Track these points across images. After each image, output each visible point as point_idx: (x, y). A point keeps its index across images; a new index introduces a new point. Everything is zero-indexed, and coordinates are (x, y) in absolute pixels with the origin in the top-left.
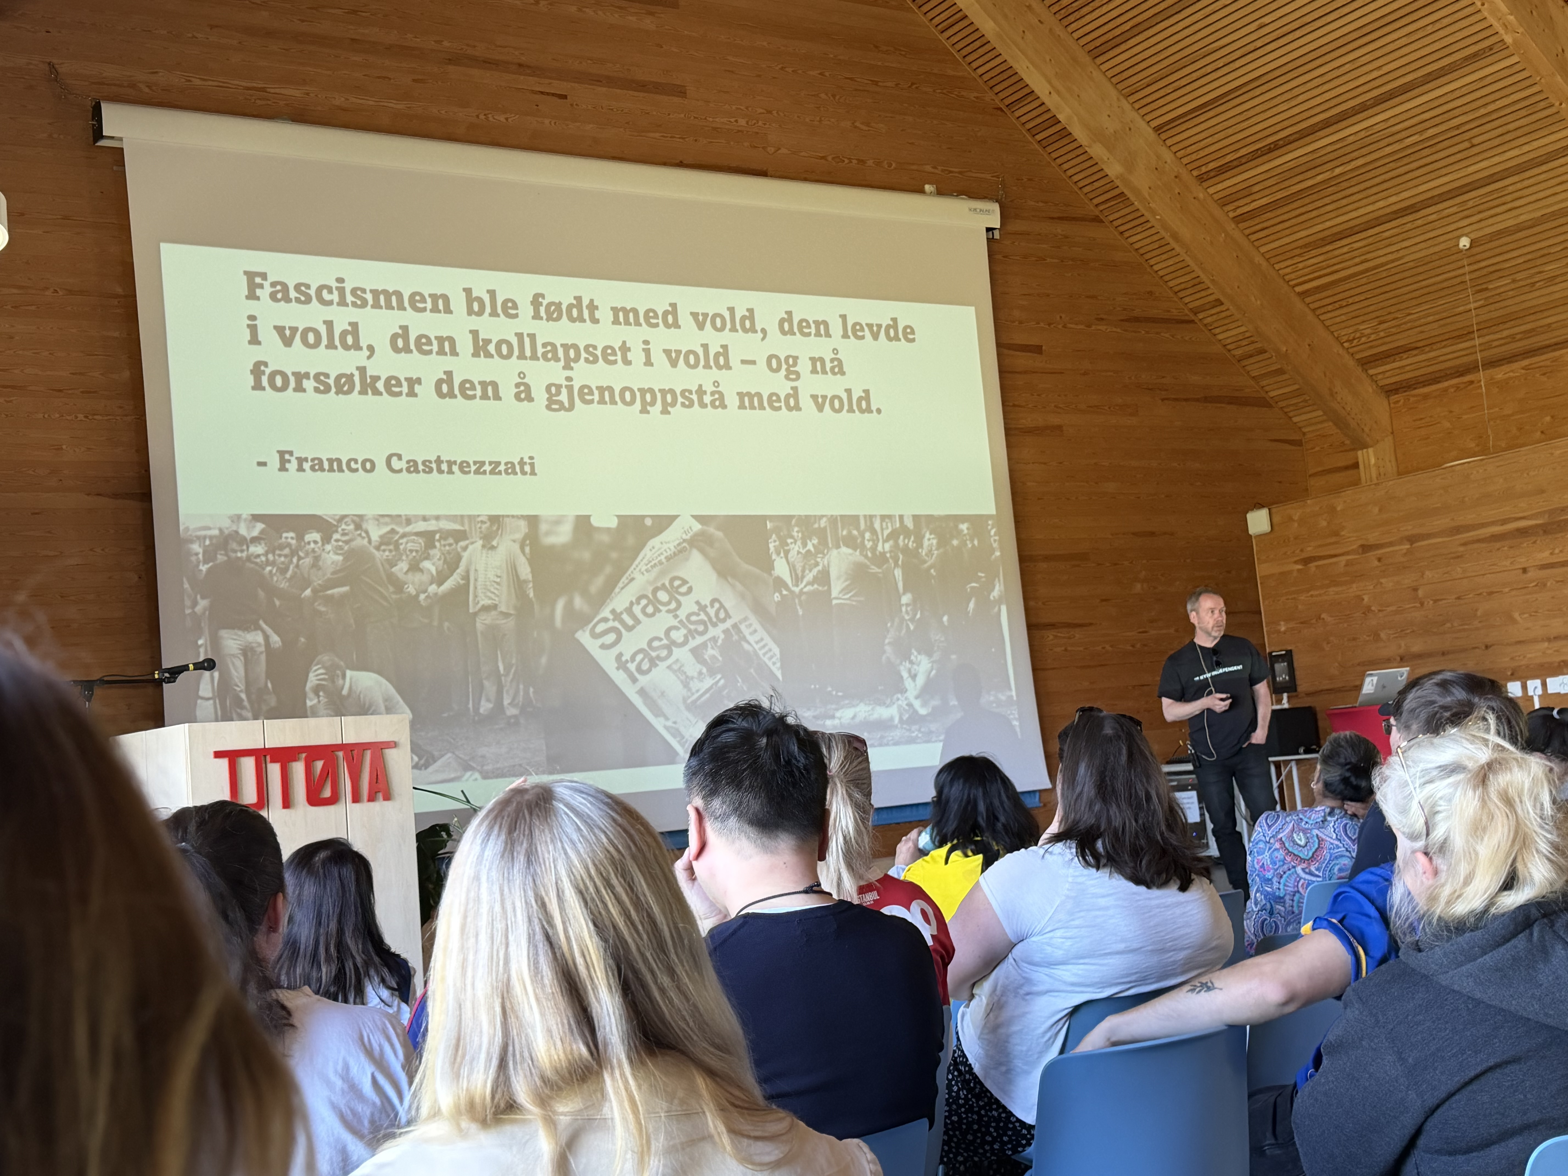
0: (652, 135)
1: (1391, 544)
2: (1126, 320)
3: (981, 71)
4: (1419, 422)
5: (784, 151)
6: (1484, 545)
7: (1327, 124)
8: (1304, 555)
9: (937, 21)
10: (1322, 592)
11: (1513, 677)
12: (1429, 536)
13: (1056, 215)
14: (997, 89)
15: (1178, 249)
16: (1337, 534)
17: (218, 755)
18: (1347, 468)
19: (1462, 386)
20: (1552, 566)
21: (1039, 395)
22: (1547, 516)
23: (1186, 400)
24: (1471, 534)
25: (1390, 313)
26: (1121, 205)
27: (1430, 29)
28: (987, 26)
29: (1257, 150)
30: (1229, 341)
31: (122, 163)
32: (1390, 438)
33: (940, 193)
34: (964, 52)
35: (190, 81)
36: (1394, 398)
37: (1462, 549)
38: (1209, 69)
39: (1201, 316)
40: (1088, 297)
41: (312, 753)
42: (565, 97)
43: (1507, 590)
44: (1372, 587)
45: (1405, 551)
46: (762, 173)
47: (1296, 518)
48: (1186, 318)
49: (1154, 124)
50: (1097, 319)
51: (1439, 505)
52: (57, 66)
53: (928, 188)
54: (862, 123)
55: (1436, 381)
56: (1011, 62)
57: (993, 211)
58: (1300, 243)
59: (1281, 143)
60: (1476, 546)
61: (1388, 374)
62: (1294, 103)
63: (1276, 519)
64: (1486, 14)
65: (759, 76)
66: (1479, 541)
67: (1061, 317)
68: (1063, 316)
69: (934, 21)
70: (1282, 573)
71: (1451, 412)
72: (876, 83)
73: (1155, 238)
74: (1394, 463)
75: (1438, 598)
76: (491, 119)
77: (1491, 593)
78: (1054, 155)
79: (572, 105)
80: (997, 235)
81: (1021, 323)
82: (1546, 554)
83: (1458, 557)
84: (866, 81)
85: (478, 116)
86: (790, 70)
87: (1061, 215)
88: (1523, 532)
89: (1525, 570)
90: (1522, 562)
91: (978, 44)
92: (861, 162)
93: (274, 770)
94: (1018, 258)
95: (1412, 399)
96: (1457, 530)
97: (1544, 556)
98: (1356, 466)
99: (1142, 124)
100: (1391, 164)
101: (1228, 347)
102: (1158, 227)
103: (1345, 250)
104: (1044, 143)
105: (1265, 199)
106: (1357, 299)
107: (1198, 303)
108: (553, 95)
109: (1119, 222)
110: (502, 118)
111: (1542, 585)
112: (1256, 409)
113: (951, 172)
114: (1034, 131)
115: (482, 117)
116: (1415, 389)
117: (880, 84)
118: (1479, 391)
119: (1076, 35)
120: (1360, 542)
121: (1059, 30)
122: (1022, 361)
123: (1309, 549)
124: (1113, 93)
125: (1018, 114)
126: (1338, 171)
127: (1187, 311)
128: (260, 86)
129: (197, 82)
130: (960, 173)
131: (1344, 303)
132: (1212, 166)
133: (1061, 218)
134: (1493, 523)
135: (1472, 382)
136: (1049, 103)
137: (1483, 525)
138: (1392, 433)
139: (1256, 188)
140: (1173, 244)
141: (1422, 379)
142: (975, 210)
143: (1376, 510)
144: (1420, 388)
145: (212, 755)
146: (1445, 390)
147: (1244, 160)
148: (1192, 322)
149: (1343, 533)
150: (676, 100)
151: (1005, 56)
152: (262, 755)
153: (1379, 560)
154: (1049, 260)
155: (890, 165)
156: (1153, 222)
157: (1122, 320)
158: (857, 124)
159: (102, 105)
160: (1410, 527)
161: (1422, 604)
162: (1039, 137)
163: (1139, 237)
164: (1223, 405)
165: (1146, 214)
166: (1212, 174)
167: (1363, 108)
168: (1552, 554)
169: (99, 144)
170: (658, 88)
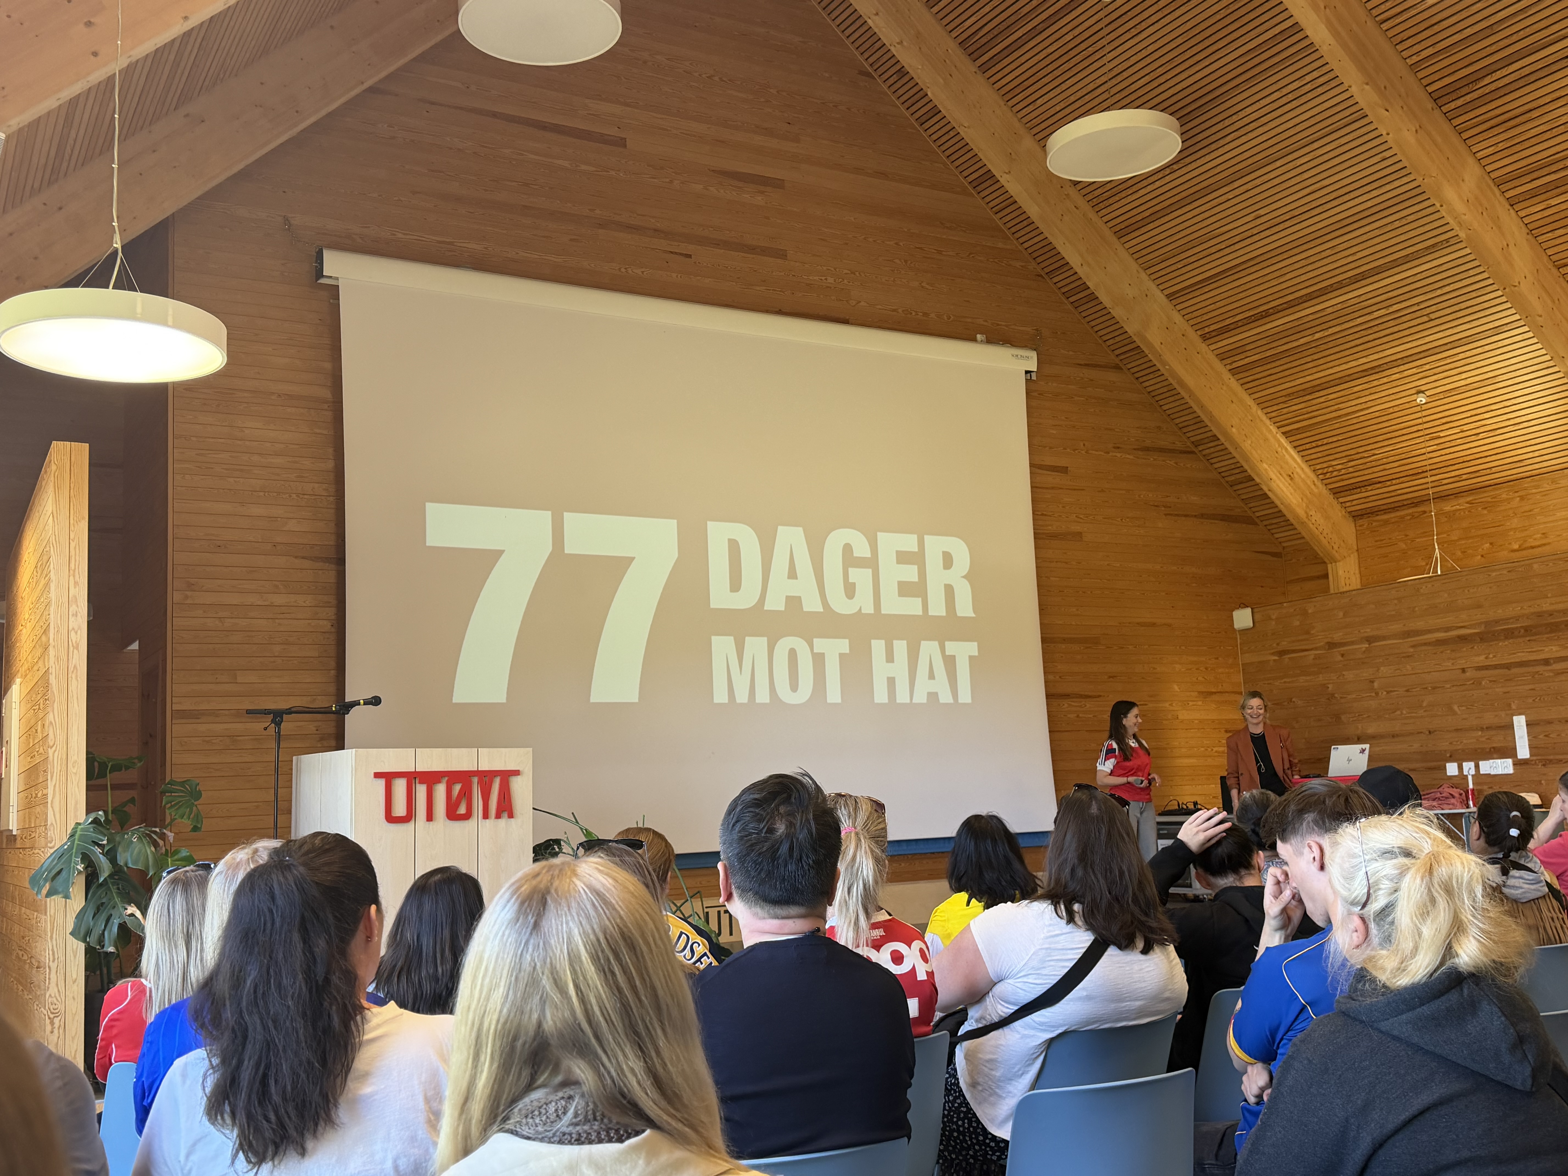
0: (758, 288)
1: (1352, 643)
2: (1138, 449)
3: (1026, 245)
4: (1379, 543)
5: (863, 303)
6: (1430, 648)
7: (1309, 297)
8: (1280, 648)
9: (992, 204)
10: (1295, 679)
11: (1451, 759)
12: (1384, 638)
13: (1082, 363)
14: (1040, 260)
15: (1183, 393)
16: (1308, 633)
17: (378, 775)
18: (1318, 577)
19: (1417, 514)
20: (1487, 668)
21: (1063, 507)
22: (1483, 627)
23: (1186, 516)
24: (1422, 637)
25: (1358, 453)
26: (1138, 357)
27: (1397, 224)
28: (1033, 210)
29: (1253, 316)
30: (1223, 469)
31: (337, 298)
32: (1356, 554)
33: (989, 341)
34: (1013, 230)
35: (394, 235)
36: (1361, 522)
37: (1412, 650)
38: (1213, 250)
39: (1200, 448)
40: (1106, 429)
41: (453, 777)
42: (690, 256)
43: (1448, 686)
44: (1335, 678)
45: (1364, 649)
46: (845, 321)
47: (1274, 617)
48: (1189, 450)
49: (1166, 292)
50: (1114, 448)
51: (1393, 613)
52: (289, 219)
53: (979, 337)
54: (928, 284)
55: (1394, 509)
56: (1051, 239)
57: (1032, 357)
58: (1284, 393)
59: (1271, 311)
60: (1424, 648)
61: (1355, 503)
62: (1282, 280)
63: (1257, 616)
64: (1444, 214)
65: (847, 244)
66: (1425, 644)
67: (1084, 445)
68: (1086, 444)
69: (990, 204)
70: (1260, 662)
71: (1407, 536)
72: (940, 252)
73: (1165, 383)
74: (1358, 576)
75: (1391, 689)
76: (630, 272)
77: (1434, 688)
78: (1084, 314)
79: (695, 263)
80: (1034, 377)
81: (1051, 448)
82: (1482, 658)
83: (1408, 656)
84: (933, 251)
85: (620, 269)
86: (871, 240)
87: (1087, 363)
88: (1463, 639)
89: (1463, 670)
90: (1462, 664)
91: (1025, 223)
92: (925, 314)
93: (421, 791)
94: (1050, 395)
95: (1374, 524)
96: (1408, 634)
97: (1481, 660)
98: (1326, 576)
99: (1158, 293)
100: (1362, 332)
101: (1223, 474)
102: (1166, 374)
103: (1322, 400)
104: (1076, 304)
105: (1257, 356)
106: (1330, 440)
107: (1199, 437)
108: (681, 254)
109: (1136, 369)
110: (638, 271)
111: (1477, 683)
112: (1244, 525)
113: (998, 325)
114: (1067, 295)
115: (623, 270)
116: (1377, 515)
117: (944, 253)
118: (1430, 520)
119: (1105, 219)
120: (1326, 640)
121: (1091, 214)
122: (1051, 479)
123: (1283, 643)
124: (1134, 266)
125: (1056, 280)
126: (1317, 336)
127: (1189, 444)
128: (448, 240)
129: (400, 235)
130: (1006, 326)
131: (1320, 443)
132: (1213, 328)
133: (1086, 365)
134: (1438, 630)
135: (1425, 512)
136: (1081, 272)
137: (1429, 631)
138: (1357, 550)
139: (1248, 347)
140: (1179, 390)
141: (1383, 507)
142: (1017, 356)
143: (1341, 614)
144: (1381, 515)
145: (372, 775)
146: (1402, 517)
147: (1240, 324)
148: (1193, 452)
149: (1312, 632)
150: (779, 261)
151: (1046, 234)
152: (412, 777)
153: (1343, 655)
154: (1076, 398)
155: (949, 318)
156: (1163, 371)
157: (1135, 449)
158: (924, 284)
159: (324, 251)
160: (1368, 630)
161: (1377, 694)
162: (1071, 299)
163: (1152, 382)
164: (1216, 521)
165: (1158, 365)
166: (1214, 334)
167: (1340, 285)
168: (1486, 658)
169: (319, 282)
170: (764, 251)
